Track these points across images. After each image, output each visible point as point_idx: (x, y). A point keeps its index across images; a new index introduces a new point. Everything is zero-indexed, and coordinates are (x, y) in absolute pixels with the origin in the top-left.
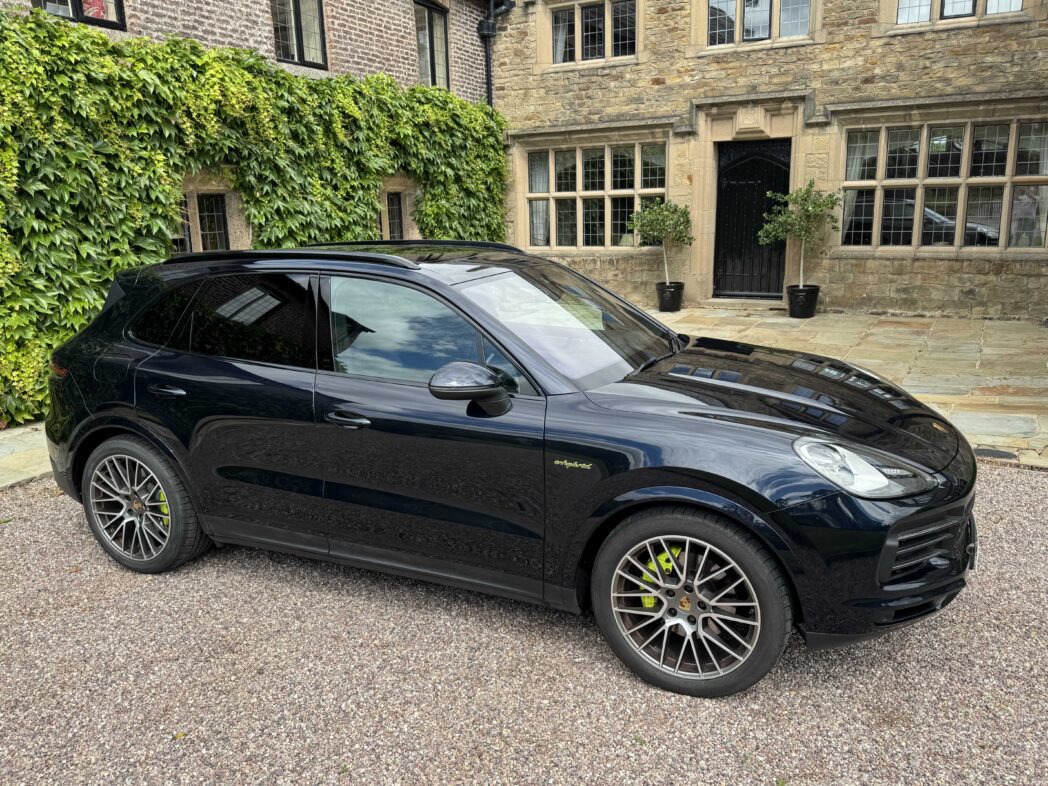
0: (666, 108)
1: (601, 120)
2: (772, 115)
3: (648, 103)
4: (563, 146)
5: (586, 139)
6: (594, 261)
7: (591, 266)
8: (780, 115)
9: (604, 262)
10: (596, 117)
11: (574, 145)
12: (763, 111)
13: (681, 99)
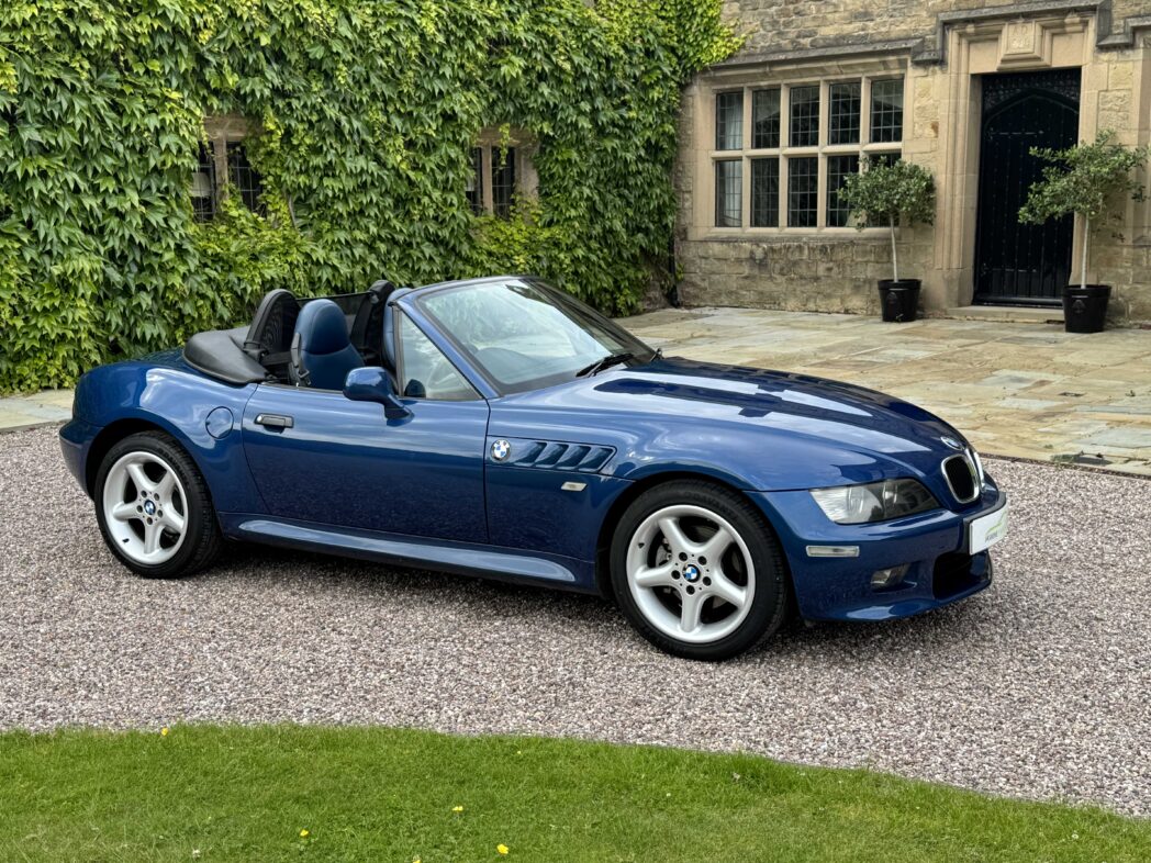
0: (903, 27)
1: (814, 46)
2: (1053, 35)
3: (878, 20)
4: (762, 84)
5: (793, 71)
6: (800, 248)
7: (797, 256)
8: (1064, 33)
10: (807, 41)
11: (778, 82)
12: (1038, 28)
13: (924, 14)
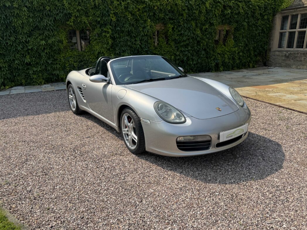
4: (294, 14)
5: (303, 10)
6: (298, 53)
7: (297, 55)
9: (301, 54)
11: (298, 13)
